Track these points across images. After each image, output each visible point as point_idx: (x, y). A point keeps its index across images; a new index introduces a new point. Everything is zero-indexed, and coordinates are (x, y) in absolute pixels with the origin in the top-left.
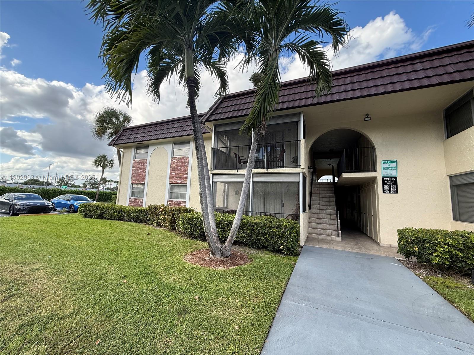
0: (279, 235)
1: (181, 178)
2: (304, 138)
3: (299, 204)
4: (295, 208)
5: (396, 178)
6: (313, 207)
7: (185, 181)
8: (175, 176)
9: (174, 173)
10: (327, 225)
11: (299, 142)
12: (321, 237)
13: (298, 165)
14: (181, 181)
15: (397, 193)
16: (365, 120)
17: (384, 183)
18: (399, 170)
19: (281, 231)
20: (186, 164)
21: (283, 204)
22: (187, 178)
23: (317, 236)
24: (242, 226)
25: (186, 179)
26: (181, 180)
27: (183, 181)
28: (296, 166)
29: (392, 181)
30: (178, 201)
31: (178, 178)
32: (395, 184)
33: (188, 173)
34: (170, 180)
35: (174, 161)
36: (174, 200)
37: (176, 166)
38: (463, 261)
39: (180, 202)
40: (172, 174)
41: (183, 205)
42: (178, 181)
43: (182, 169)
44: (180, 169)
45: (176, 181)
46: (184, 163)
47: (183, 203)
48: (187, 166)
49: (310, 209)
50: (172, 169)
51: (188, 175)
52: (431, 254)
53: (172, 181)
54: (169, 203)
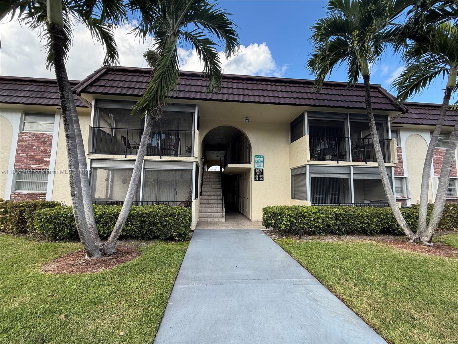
0: (172, 223)
1: (37, 162)
2: (198, 129)
3: (192, 192)
4: (187, 195)
5: (263, 169)
6: (203, 193)
7: (45, 166)
8: (26, 159)
9: (25, 155)
10: (215, 209)
11: (193, 132)
12: (209, 220)
13: (192, 154)
14: (38, 166)
15: (263, 180)
16: (245, 122)
17: (256, 173)
18: (265, 163)
19: (174, 218)
20: (47, 143)
21: (176, 192)
22: (48, 162)
23: (206, 220)
24: (130, 218)
27: (42, 167)
28: (190, 156)
29: (260, 171)
30: (32, 193)
31: (32, 162)
32: (262, 173)
33: (50, 156)
34: (16, 164)
35: (26, 138)
36: (24, 192)
37: (28, 145)
38: (296, 225)
39: (36, 194)
40: (21, 156)
41: (41, 198)
42: (32, 166)
43: (41, 150)
44: (37, 150)
45: (29, 166)
46: (44, 142)
47: (41, 196)
48: (48, 146)
49: (201, 195)
50: (21, 148)
51: (50, 158)
52: (281, 223)
53: (19, 166)
54: (15, 197)
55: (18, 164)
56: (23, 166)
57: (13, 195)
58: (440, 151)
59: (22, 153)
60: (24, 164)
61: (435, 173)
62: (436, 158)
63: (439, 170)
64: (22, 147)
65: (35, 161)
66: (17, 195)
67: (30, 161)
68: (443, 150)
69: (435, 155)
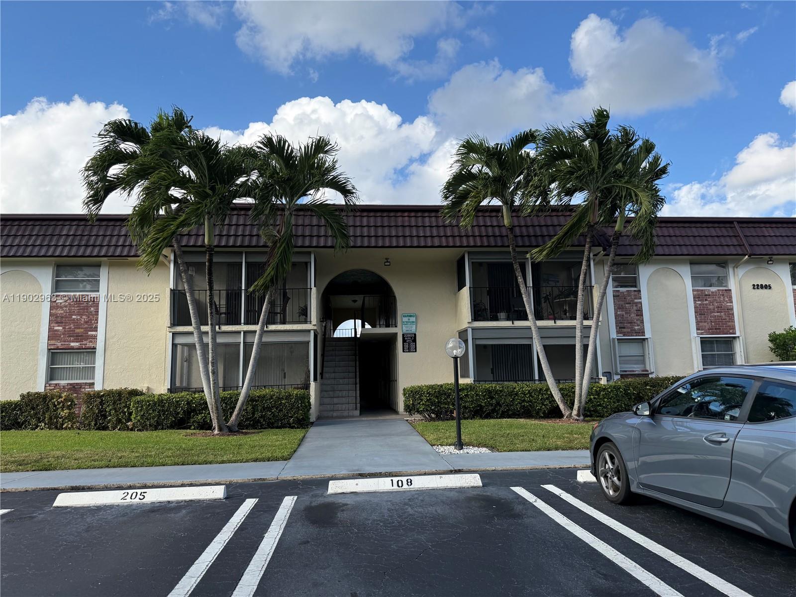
1: (78, 338)
2: (315, 286)
3: (309, 371)
4: (304, 376)
5: (415, 334)
6: (326, 375)
7: (91, 344)
8: (63, 334)
9: (60, 328)
10: (344, 399)
11: (309, 290)
12: (335, 414)
13: (309, 320)
14: (81, 344)
15: (416, 351)
16: (385, 265)
17: (404, 341)
18: (418, 325)
20: (92, 309)
21: (285, 373)
22: (95, 337)
23: (330, 414)
25: (94, 339)
26: (79, 342)
27: (86, 344)
28: (306, 322)
29: (411, 338)
30: (75, 383)
31: (72, 338)
32: (415, 341)
33: (97, 328)
34: (49, 341)
35: (61, 303)
36: (63, 382)
37: (65, 314)
38: (438, 406)
39: (80, 385)
40: (56, 331)
41: (86, 390)
42: (72, 344)
43: (83, 320)
44: (77, 320)
45: (68, 344)
46: (87, 308)
47: (87, 387)
48: (94, 313)
49: (322, 378)
50: (54, 318)
51: (97, 331)
52: (419, 403)
53: (55, 344)
54: (51, 390)
55: (52, 342)
56: (59, 344)
57: (48, 388)
58: (706, 293)
59: (57, 325)
60: (61, 342)
61: (698, 329)
62: (700, 304)
63: (705, 324)
64: (57, 317)
65: (76, 336)
66: (53, 387)
67: (68, 337)
68: (712, 292)
69: (699, 301)
